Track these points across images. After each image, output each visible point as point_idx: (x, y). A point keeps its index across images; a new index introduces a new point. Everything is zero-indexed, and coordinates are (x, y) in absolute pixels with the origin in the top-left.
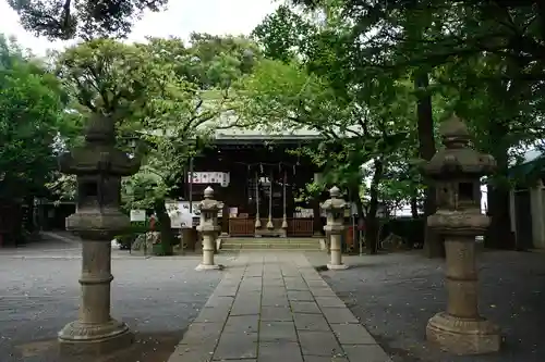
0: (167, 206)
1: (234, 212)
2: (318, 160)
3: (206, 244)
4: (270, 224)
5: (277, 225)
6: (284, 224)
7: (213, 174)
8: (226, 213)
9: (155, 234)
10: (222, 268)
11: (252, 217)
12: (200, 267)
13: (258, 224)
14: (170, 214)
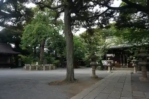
0: (102, 61)
1: (116, 62)
2: (131, 52)
3: (109, 68)
4: (124, 65)
5: (126, 65)
6: (127, 65)
7: (111, 55)
8: (114, 62)
9: (100, 66)
10: (112, 72)
11: (120, 63)
12: (108, 72)
13: (121, 65)
14: (103, 63)
